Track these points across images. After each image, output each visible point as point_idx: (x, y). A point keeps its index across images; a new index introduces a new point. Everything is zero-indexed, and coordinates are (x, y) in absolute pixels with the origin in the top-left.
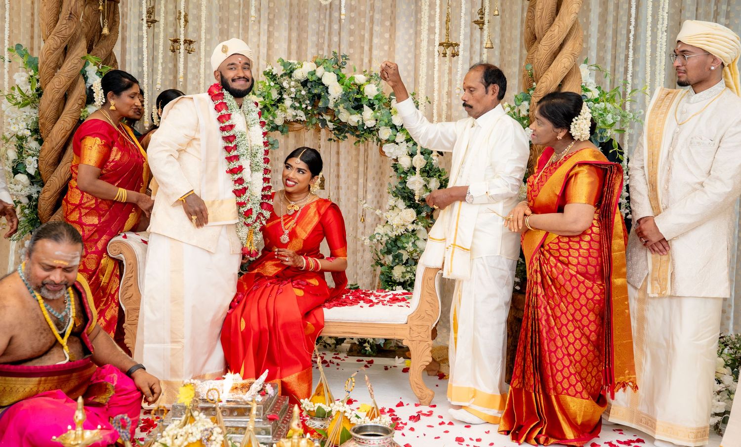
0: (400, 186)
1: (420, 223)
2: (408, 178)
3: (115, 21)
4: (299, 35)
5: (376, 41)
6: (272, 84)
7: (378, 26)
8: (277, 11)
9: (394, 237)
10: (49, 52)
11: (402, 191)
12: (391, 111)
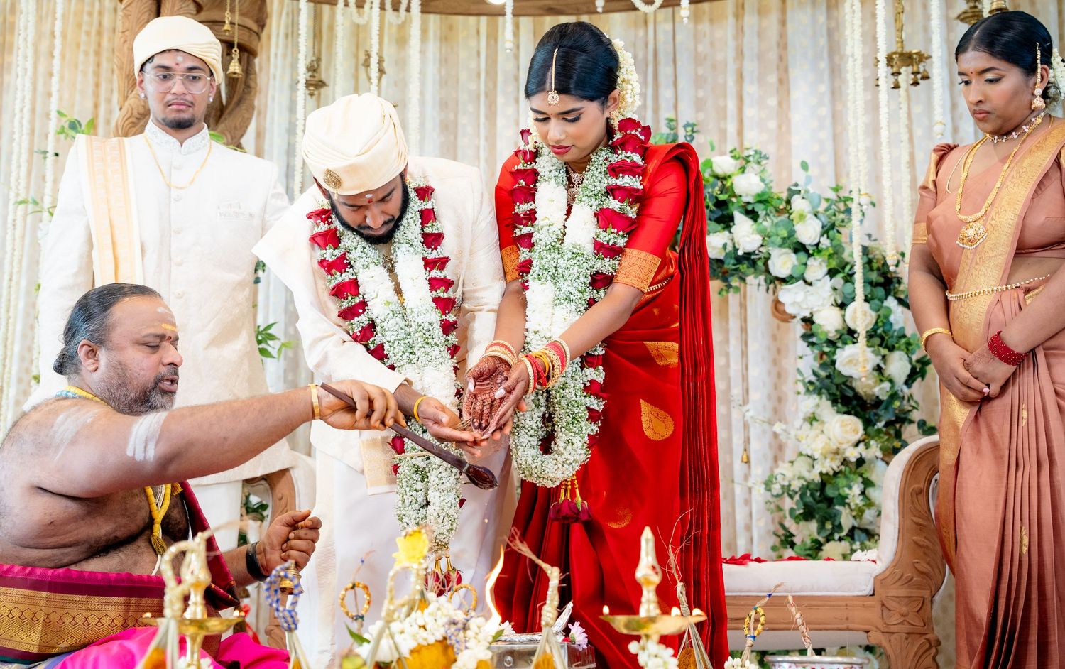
0: (823, 374)
2: (838, 351)
5: (749, 112)
9: (818, 479)
11: (828, 381)
12: (791, 217)
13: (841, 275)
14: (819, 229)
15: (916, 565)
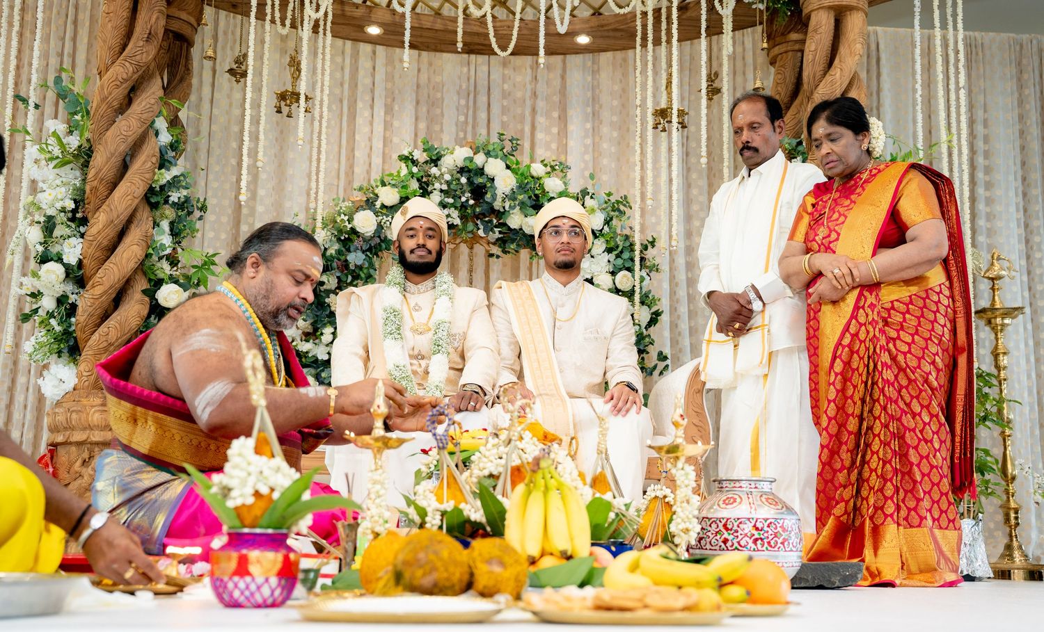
3: (188, 69)
4: (428, 128)
5: (540, 136)
6: (415, 170)
7: (542, 116)
8: (397, 92)
10: (114, 83)
13: (615, 254)
14: (602, 219)
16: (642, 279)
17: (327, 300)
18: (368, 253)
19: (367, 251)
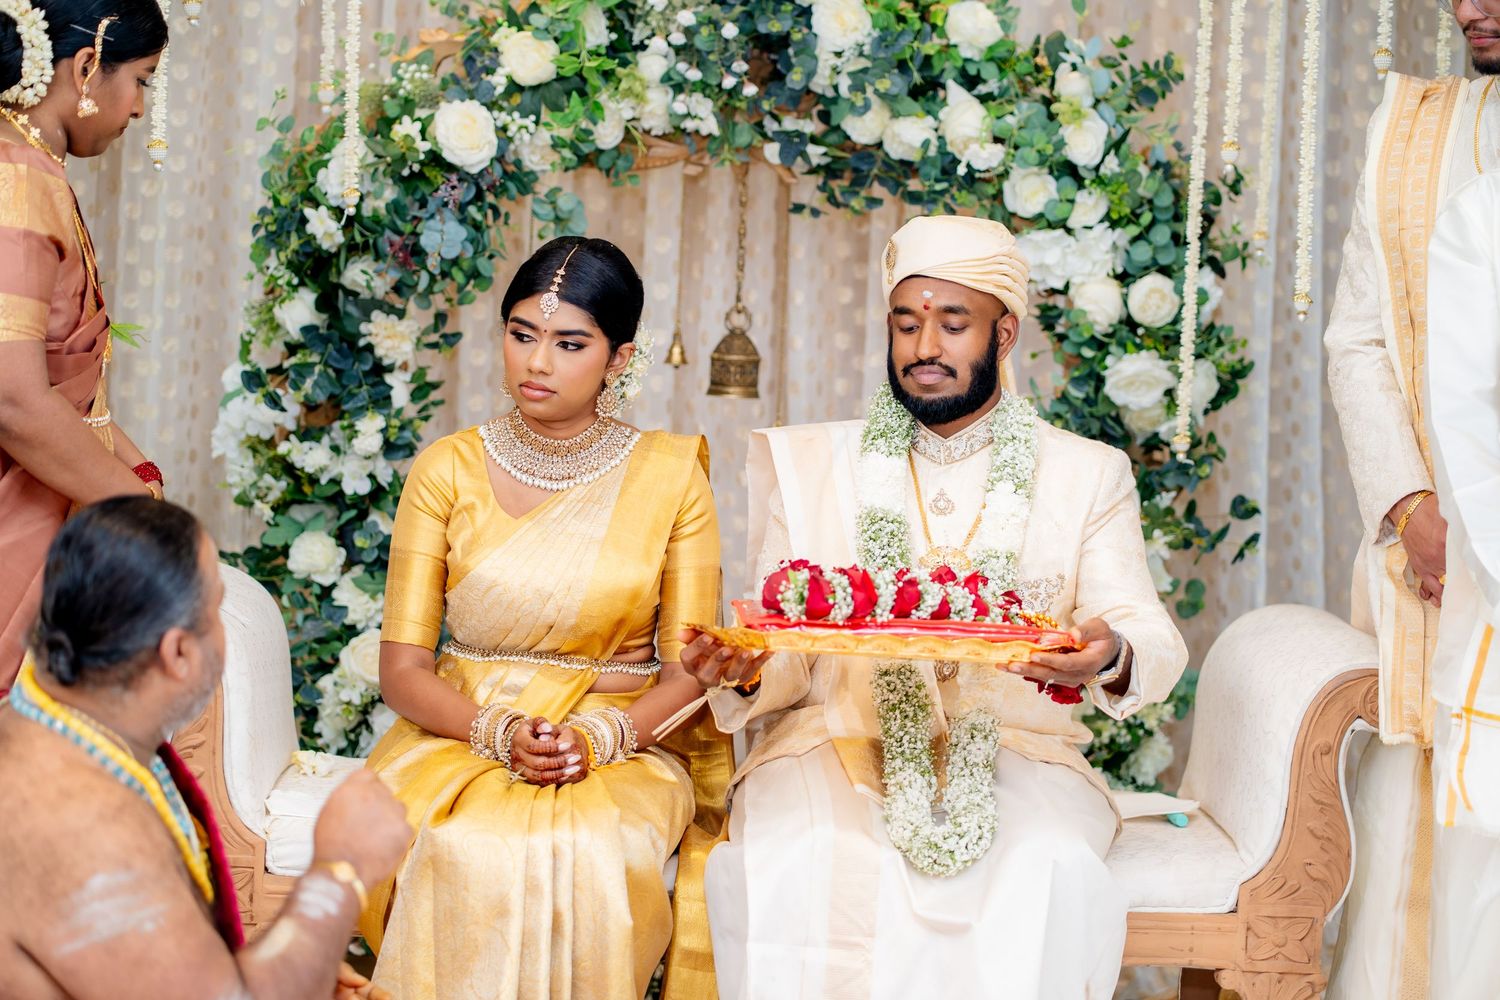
0: (1077, 394)
1: (1157, 533)
2: (1109, 361)
11: (1087, 410)
12: (1055, 108)
13: (1133, 230)
14: (1103, 138)
15: (1308, 868)
16: (1203, 296)
17: (364, 328)
18: (472, 210)
19: (470, 203)
